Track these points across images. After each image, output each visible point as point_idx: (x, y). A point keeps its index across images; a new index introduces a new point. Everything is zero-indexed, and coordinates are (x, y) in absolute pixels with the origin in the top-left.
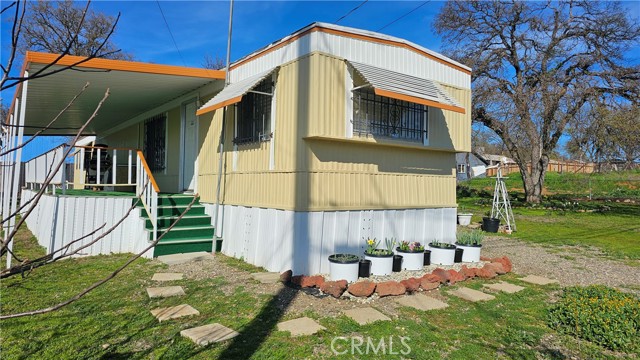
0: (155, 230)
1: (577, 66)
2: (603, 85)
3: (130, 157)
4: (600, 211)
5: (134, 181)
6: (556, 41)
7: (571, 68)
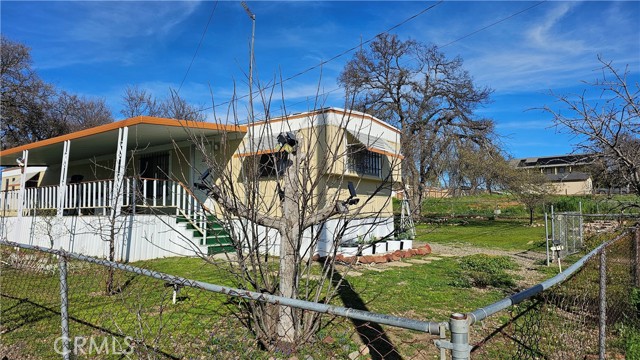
0: (204, 238)
1: (444, 118)
2: (461, 133)
3: (164, 187)
4: (462, 224)
5: (176, 204)
6: (427, 98)
7: (439, 120)
